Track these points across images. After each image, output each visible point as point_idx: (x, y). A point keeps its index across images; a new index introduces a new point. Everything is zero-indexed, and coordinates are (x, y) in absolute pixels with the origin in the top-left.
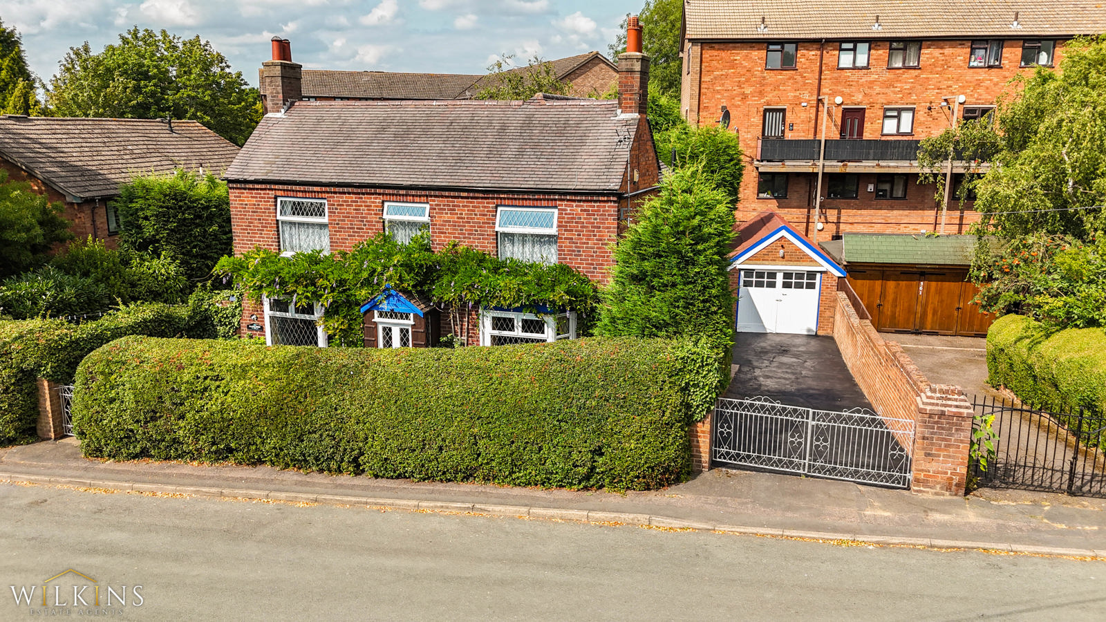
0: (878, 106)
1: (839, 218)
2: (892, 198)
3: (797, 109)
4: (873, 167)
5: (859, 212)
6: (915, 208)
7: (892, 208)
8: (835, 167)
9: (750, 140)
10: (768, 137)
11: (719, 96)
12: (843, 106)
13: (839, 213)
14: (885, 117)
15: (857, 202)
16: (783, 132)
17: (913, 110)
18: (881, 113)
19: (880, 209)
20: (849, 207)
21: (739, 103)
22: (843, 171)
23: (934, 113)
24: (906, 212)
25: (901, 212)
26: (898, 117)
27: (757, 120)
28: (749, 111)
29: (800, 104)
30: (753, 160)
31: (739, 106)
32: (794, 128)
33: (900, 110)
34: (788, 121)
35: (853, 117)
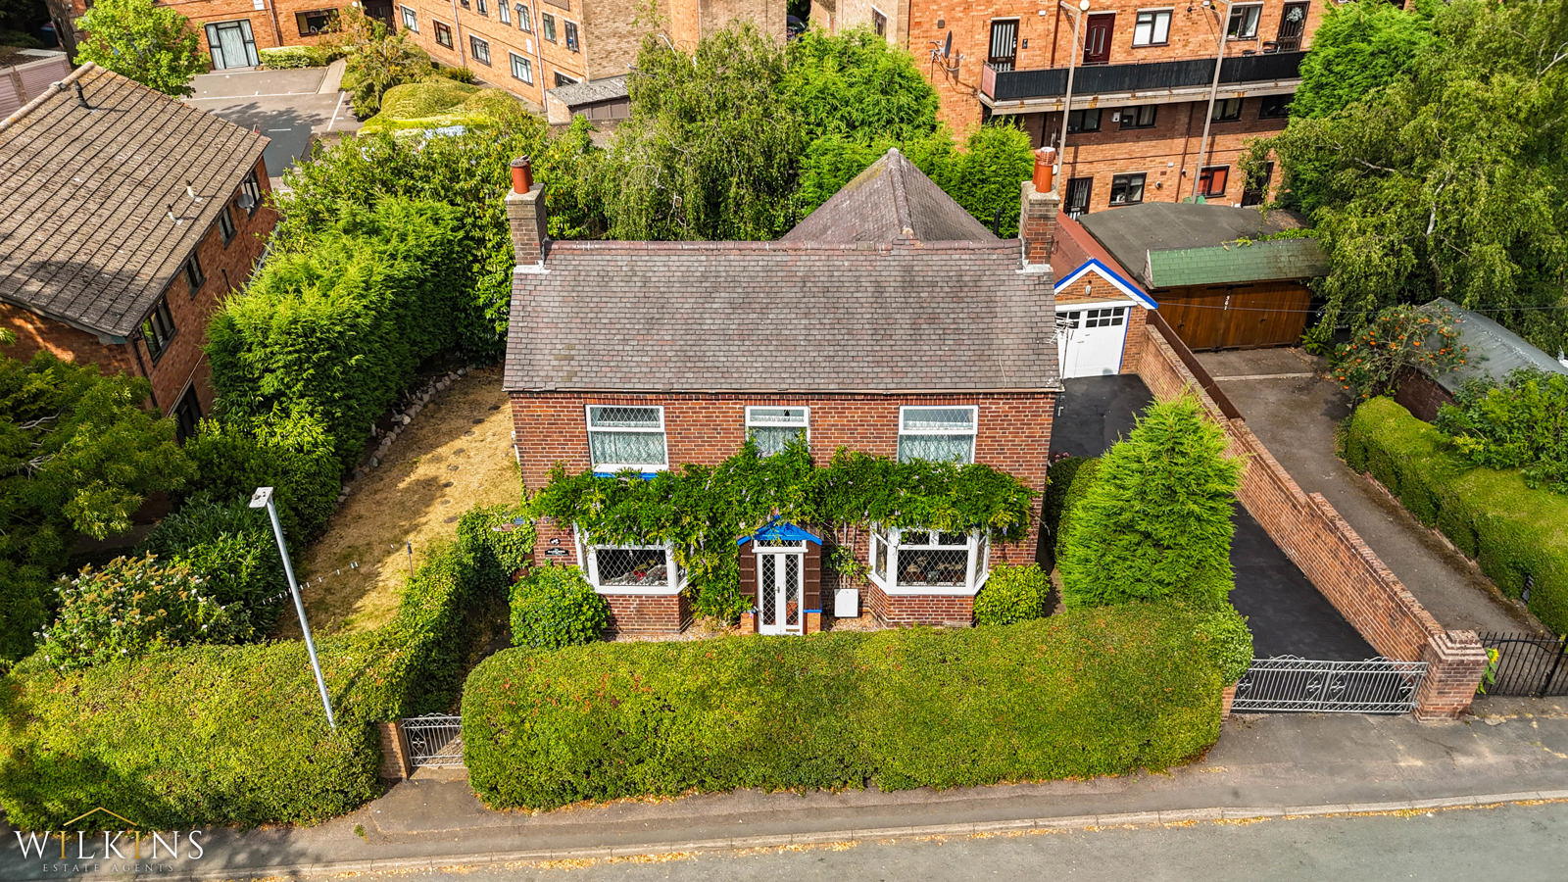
0: (1130, 10)
1: (1076, 157)
2: (1138, 126)
3: (1033, 19)
4: (1128, 99)
5: (1100, 147)
6: (1164, 137)
7: (1138, 139)
8: (1085, 102)
9: (974, 64)
10: (996, 58)
11: (935, 7)
12: (1089, 13)
13: (1076, 152)
14: (1138, 23)
15: (1098, 134)
16: (1014, 50)
17: (1170, 12)
18: (1133, 19)
19: (1125, 141)
20: (1089, 142)
21: (961, 15)
22: (1093, 106)
23: (1194, 16)
24: (1154, 143)
25: (1148, 143)
26: (1153, 23)
27: (983, 37)
28: (973, 26)
29: (1037, 12)
30: (976, 91)
31: (960, 19)
32: (1029, 45)
33: (1154, 14)
34: (1021, 36)
35: (1101, 25)
